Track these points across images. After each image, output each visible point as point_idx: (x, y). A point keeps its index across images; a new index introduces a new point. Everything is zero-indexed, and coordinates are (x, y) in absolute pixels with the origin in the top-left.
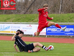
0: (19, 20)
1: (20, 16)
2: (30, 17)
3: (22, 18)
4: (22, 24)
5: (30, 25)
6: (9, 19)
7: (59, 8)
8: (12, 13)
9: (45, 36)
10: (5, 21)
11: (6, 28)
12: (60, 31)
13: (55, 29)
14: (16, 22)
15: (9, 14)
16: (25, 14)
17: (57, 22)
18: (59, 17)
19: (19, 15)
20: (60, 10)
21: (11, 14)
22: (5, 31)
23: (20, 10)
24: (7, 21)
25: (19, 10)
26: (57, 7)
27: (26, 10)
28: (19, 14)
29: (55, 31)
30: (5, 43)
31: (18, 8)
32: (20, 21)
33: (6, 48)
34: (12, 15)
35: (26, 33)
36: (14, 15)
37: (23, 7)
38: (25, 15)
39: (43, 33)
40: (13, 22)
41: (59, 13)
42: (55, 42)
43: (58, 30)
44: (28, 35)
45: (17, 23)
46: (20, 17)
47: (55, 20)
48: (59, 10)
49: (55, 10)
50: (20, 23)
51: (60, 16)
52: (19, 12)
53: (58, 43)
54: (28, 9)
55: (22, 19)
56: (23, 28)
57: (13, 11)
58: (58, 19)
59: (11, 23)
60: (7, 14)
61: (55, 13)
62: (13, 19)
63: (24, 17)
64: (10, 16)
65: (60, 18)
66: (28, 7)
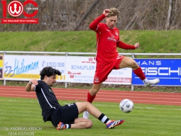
0: (61, 45)
1: (65, 36)
2: (89, 38)
3: (69, 41)
4: (69, 55)
5: (90, 60)
6: (35, 43)
7: (166, 15)
8: (44, 28)
9: (130, 87)
10: (26, 48)
11: (29, 66)
12: (167, 74)
13: (156, 68)
14: (53, 51)
15: (36, 31)
16: (76, 29)
17: (161, 50)
18: (165, 38)
19: (61, 33)
20: (168, 19)
21: (42, 30)
22: (26, 73)
23: (66, 21)
24: (32, 47)
25: (63, 21)
26: (160, 13)
27: (80, 20)
28: (61, 31)
29: (156, 74)
30: (26, 106)
31: (60, 16)
32: (65, 48)
33: (28, 119)
34: (44, 32)
35: (80, 78)
36: (48, 33)
37: (73, 12)
38: (77, 32)
39: (125, 80)
40: (46, 51)
41: (164, 28)
42: (154, 104)
43: (161, 71)
44: (84, 84)
45: (58, 55)
46: (65, 39)
47: (155, 45)
48: (164, 19)
49: (156, 19)
50: (64, 53)
51: (167, 36)
52: (61, 24)
53: (163, 104)
54: (85, 18)
55: (69, 44)
56: (72, 67)
57: (47, 23)
58: (162, 43)
59: (42, 54)
60: (31, 30)
61: (155, 27)
62: (46, 44)
63: (76, 37)
64: (39, 35)
65: (168, 42)
66: (86, 13)
